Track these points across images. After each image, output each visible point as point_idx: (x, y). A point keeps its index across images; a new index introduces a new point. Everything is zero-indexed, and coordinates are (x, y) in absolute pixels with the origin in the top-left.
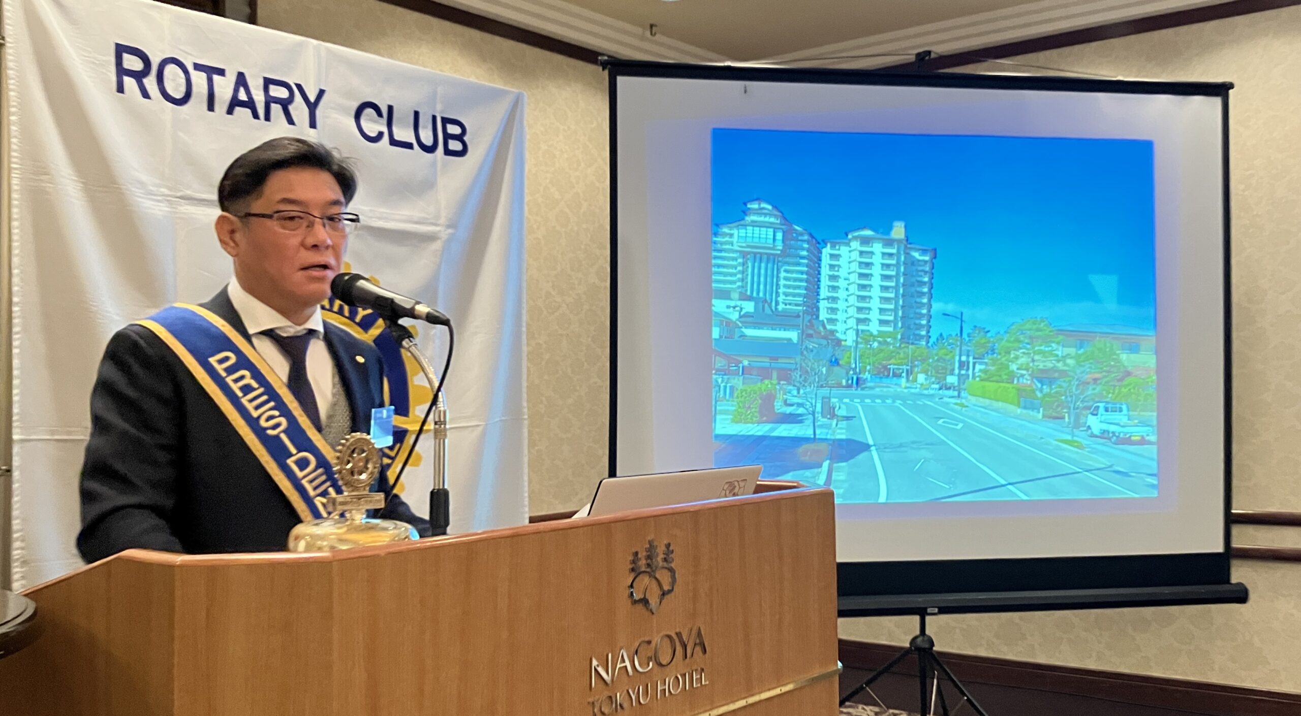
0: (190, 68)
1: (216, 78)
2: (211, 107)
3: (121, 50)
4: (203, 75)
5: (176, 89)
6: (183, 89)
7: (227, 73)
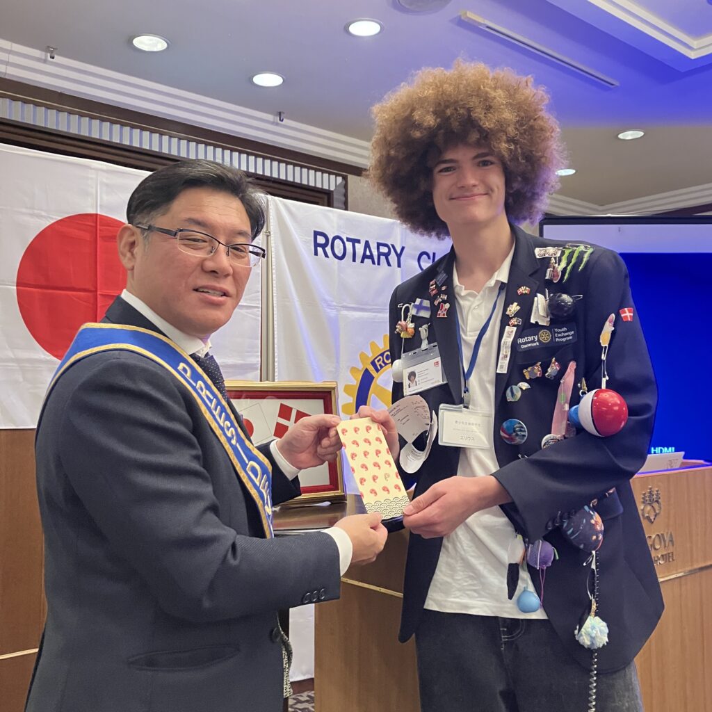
0: (345, 240)
1: (356, 244)
2: (354, 260)
3: (316, 234)
4: (351, 243)
5: (339, 251)
6: (342, 251)
7: (361, 241)
